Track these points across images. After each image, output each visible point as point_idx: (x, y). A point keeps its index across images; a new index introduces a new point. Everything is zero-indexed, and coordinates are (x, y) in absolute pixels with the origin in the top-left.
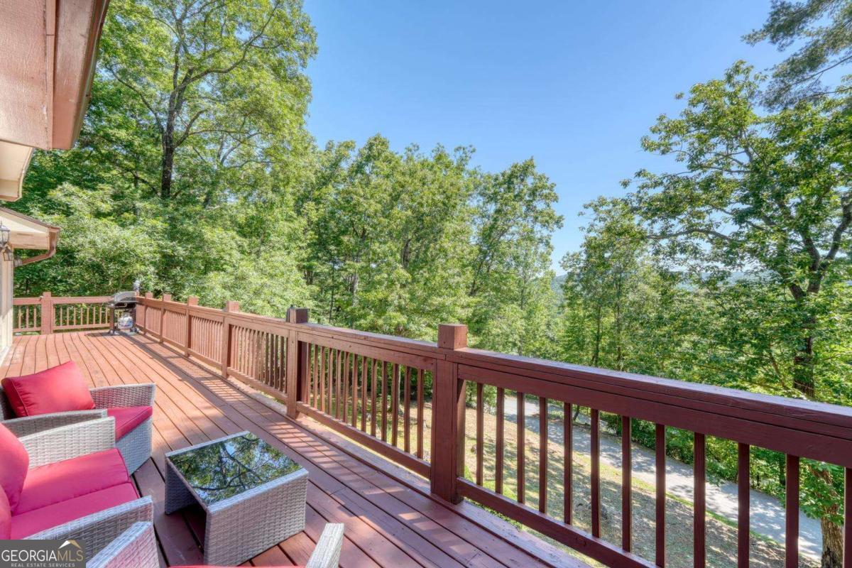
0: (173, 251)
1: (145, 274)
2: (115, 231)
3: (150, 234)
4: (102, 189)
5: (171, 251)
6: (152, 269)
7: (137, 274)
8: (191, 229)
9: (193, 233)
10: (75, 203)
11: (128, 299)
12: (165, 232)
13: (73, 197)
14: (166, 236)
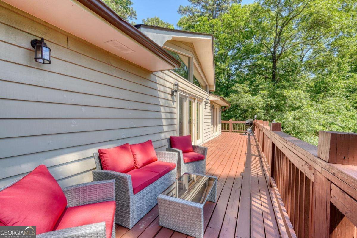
0: (270, 102)
1: (260, 113)
2: (251, 97)
3: (262, 97)
4: (246, 83)
5: (269, 103)
6: (263, 111)
7: (257, 113)
8: (278, 92)
9: (280, 94)
10: (239, 89)
11: (250, 122)
12: (269, 95)
13: (238, 88)
14: (269, 97)
